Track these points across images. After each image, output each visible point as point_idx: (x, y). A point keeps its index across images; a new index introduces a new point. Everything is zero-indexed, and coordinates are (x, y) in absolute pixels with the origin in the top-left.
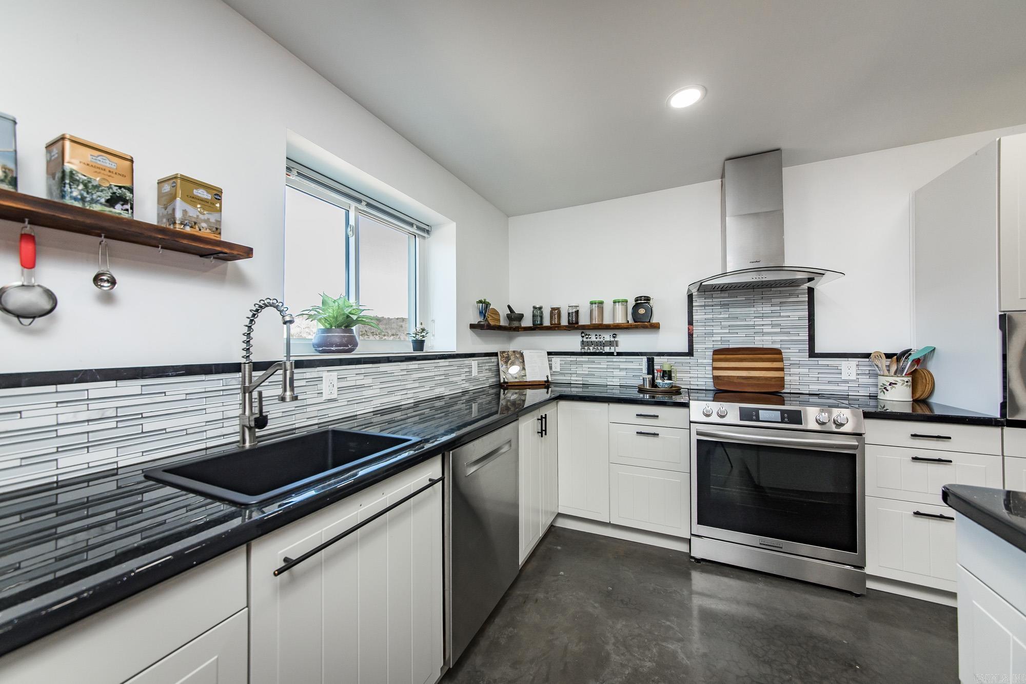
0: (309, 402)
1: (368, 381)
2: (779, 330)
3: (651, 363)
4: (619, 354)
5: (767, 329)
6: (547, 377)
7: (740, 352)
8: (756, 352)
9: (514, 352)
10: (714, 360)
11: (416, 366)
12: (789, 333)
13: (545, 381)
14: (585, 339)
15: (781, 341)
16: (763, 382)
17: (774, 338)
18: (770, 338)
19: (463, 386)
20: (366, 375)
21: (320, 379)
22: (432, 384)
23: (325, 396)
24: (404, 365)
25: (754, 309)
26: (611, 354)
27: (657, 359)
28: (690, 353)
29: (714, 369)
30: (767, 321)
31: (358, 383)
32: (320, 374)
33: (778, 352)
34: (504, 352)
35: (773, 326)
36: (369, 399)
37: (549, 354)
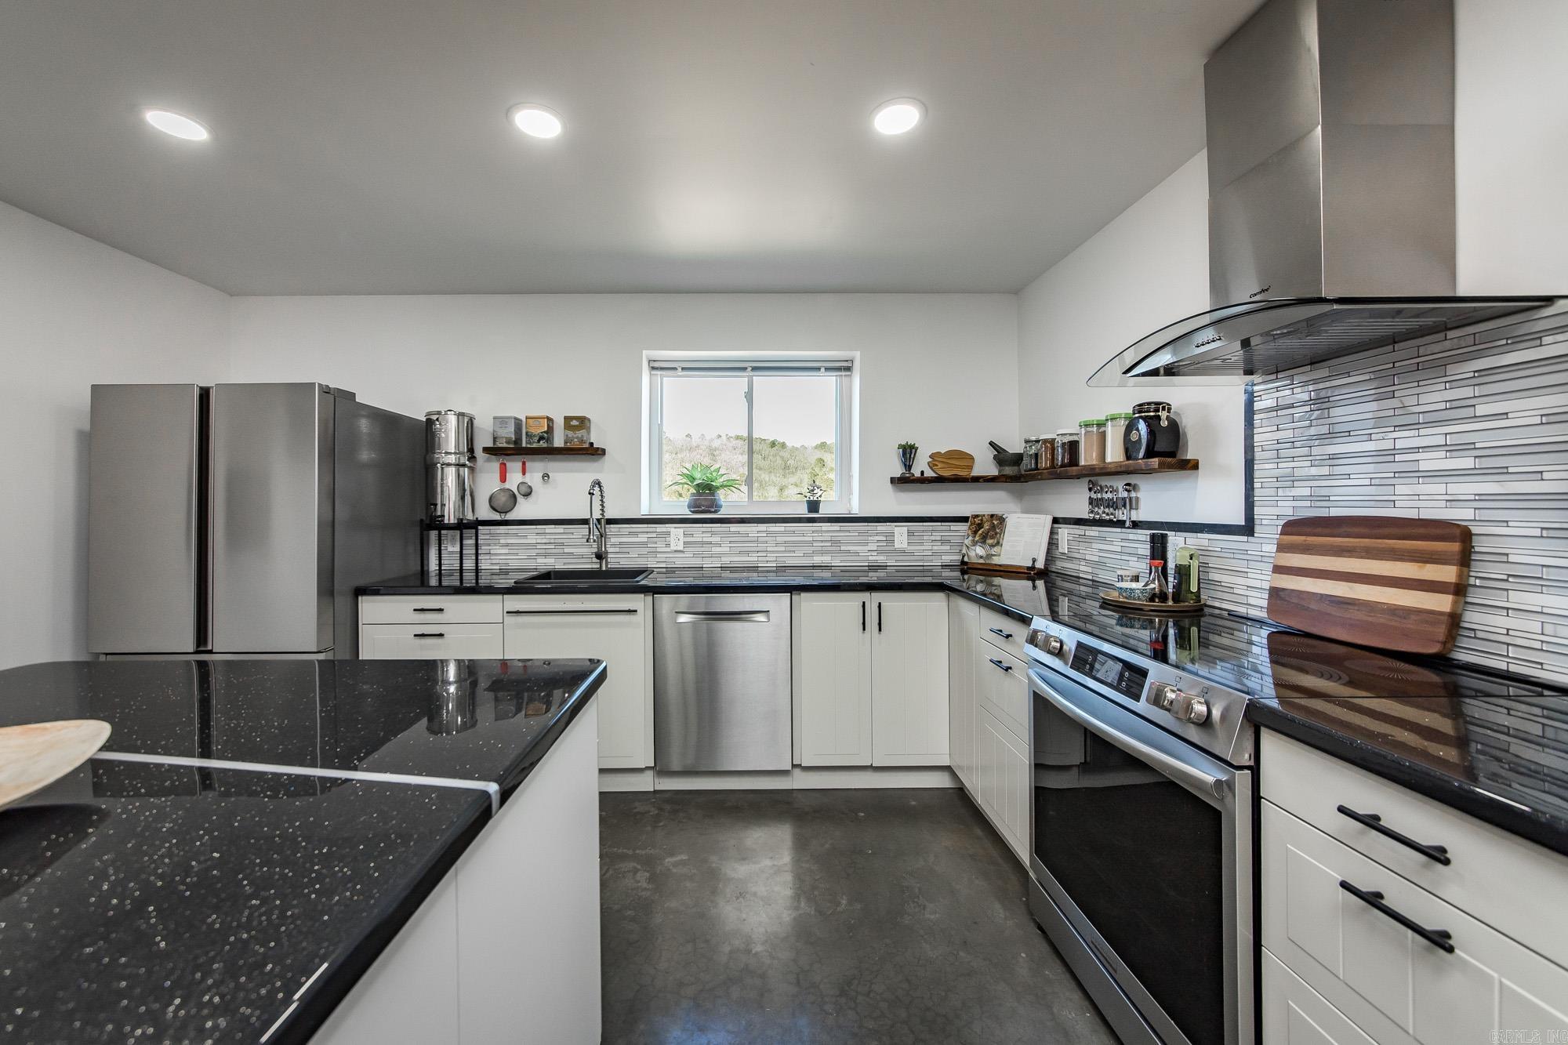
0: (658, 550)
1: (716, 539)
2: (1468, 463)
3: (1159, 547)
4: (1136, 525)
5: (1431, 462)
6: (1034, 561)
7: (1342, 530)
8: (1386, 531)
9: (992, 516)
10: (1282, 548)
11: (782, 529)
12: (1504, 471)
13: (1028, 568)
14: (1094, 496)
15: (1481, 497)
18: (1441, 489)
19: (870, 558)
20: (713, 533)
21: (668, 533)
22: (810, 550)
23: (673, 547)
24: (762, 527)
25: (1395, 403)
26: (1120, 524)
28: (1248, 529)
29: (1280, 570)
30: (1433, 436)
31: (705, 540)
32: (669, 530)
33: (1464, 536)
34: (977, 516)
35: (1452, 450)
36: (720, 556)
37: (1056, 521)
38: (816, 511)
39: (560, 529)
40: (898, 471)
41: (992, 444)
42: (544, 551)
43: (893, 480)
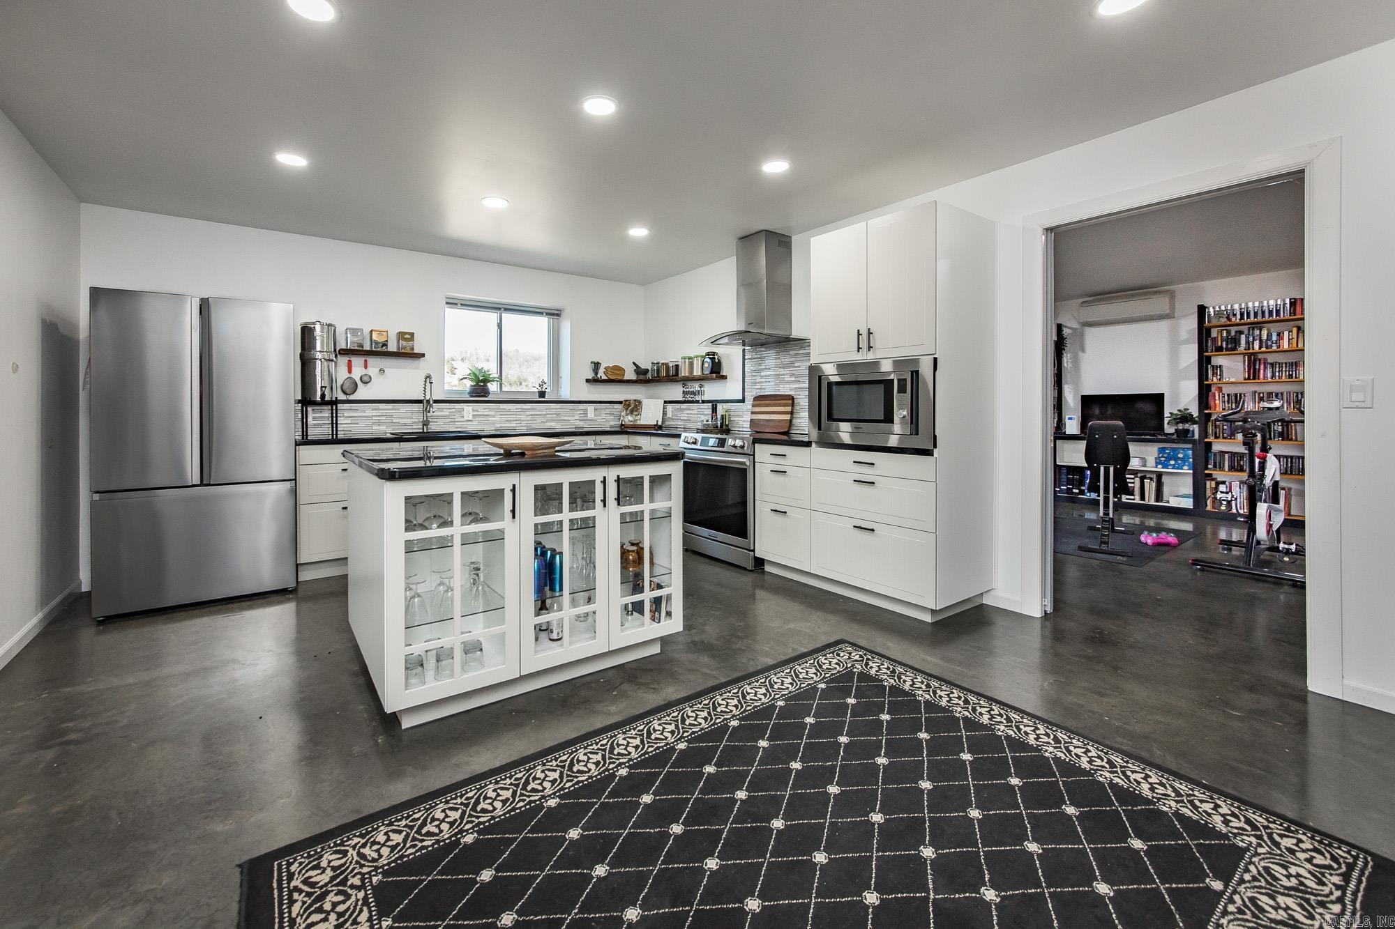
0: (457, 420)
1: (492, 413)
2: (793, 379)
3: (714, 410)
4: (703, 402)
5: (787, 378)
6: (657, 421)
7: (765, 399)
8: (777, 398)
9: (635, 400)
10: (754, 406)
11: (530, 407)
13: (654, 425)
14: (685, 390)
15: (796, 388)
16: (777, 424)
17: (791, 386)
19: (576, 424)
20: (490, 409)
21: (463, 409)
22: (544, 419)
23: (466, 418)
24: (519, 406)
25: (779, 360)
26: (697, 402)
27: (719, 406)
28: (743, 401)
29: (752, 413)
30: (787, 371)
31: (486, 413)
32: (462, 407)
33: (792, 398)
34: (627, 401)
35: (792, 375)
36: (493, 423)
37: (665, 402)
38: (544, 397)
39: (390, 406)
40: (590, 375)
41: (634, 363)
42: (378, 421)
43: (588, 381)
